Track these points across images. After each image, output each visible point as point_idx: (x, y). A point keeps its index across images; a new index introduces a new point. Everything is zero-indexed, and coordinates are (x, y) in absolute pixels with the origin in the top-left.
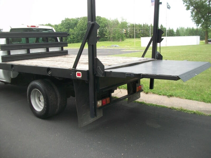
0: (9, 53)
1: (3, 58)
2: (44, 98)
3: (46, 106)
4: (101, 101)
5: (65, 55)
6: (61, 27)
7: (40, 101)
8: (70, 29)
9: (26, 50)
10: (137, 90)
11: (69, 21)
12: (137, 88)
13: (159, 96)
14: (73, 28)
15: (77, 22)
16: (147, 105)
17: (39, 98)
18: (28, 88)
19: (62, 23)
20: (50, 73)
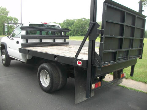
0: (27, 41)
1: (23, 45)
2: (50, 78)
3: (51, 84)
4: (94, 84)
5: (66, 45)
6: (63, 25)
7: (47, 79)
8: (69, 27)
9: (39, 40)
10: (121, 76)
11: (68, 21)
12: (121, 75)
13: (136, 82)
14: (71, 26)
15: (74, 22)
16: (128, 89)
17: (46, 76)
18: (39, 69)
19: (63, 23)
20: (56, 59)
